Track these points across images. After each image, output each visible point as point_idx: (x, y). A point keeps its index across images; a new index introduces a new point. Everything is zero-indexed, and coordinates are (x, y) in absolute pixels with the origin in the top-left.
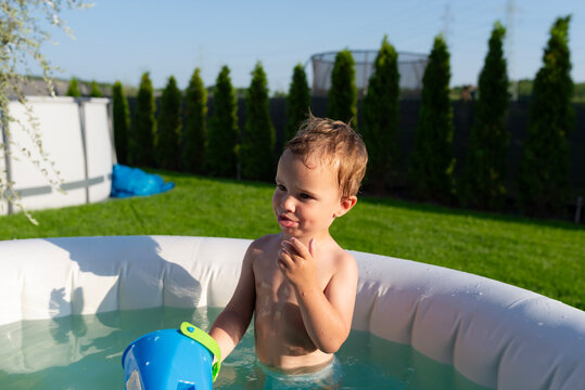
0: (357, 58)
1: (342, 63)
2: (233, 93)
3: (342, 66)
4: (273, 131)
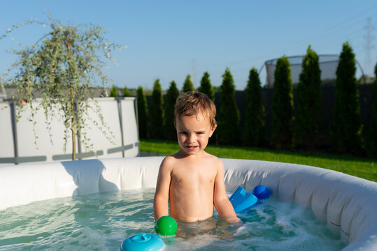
0: (291, 61)
1: (281, 65)
2: (212, 89)
3: (282, 68)
4: (238, 112)
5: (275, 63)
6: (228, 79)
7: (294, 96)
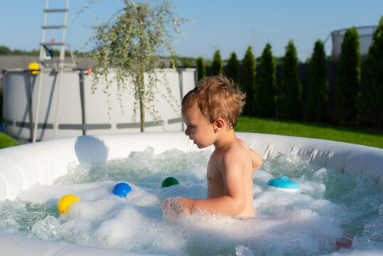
0: (360, 32)
1: (350, 37)
2: (273, 61)
3: (350, 39)
4: (300, 86)
5: (343, 33)
6: (291, 51)
7: (362, 70)
